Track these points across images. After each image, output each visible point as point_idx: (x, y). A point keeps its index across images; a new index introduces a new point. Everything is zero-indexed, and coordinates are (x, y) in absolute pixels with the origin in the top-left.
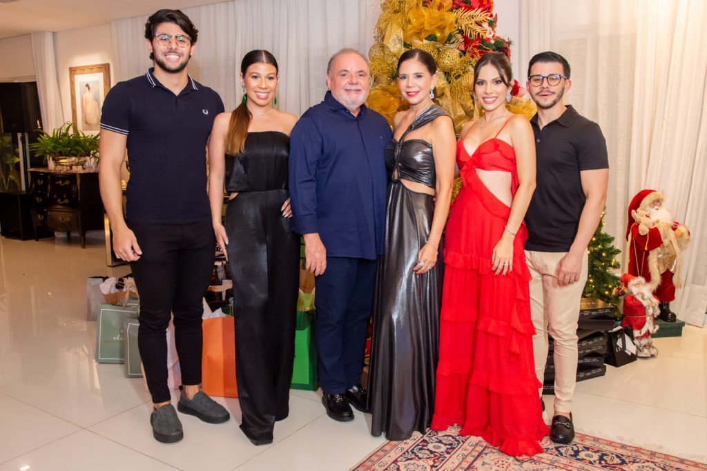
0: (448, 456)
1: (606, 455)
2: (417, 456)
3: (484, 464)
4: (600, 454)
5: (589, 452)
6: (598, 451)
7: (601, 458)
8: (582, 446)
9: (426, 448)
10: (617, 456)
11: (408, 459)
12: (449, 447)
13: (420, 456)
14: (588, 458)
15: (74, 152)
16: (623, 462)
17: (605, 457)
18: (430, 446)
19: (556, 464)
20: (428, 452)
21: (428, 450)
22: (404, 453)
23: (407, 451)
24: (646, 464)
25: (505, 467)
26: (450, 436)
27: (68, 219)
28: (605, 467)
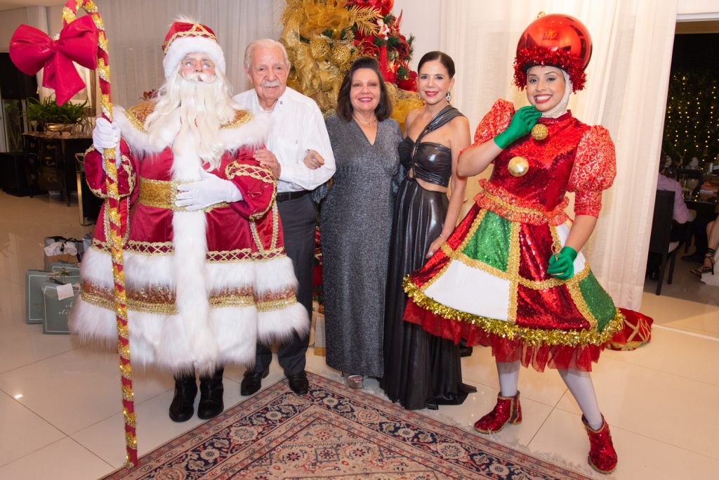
0: (278, 424)
1: (422, 433)
2: (252, 423)
3: (308, 434)
4: (417, 432)
5: (409, 430)
6: (416, 430)
7: (416, 436)
8: (404, 423)
9: (264, 415)
10: (432, 435)
11: (243, 425)
12: (284, 416)
13: (255, 422)
14: (403, 435)
15: (60, 119)
16: (435, 441)
17: (420, 436)
18: (268, 415)
19: (372, 439)
20: (263, 420)
21: (265, 417)
22: (242, 419)
23: (245, 418)
24: (455, 444)
25: (324, 438)
26: (292, 405)
27: (55, 180)
28: (414, 444)
